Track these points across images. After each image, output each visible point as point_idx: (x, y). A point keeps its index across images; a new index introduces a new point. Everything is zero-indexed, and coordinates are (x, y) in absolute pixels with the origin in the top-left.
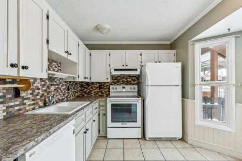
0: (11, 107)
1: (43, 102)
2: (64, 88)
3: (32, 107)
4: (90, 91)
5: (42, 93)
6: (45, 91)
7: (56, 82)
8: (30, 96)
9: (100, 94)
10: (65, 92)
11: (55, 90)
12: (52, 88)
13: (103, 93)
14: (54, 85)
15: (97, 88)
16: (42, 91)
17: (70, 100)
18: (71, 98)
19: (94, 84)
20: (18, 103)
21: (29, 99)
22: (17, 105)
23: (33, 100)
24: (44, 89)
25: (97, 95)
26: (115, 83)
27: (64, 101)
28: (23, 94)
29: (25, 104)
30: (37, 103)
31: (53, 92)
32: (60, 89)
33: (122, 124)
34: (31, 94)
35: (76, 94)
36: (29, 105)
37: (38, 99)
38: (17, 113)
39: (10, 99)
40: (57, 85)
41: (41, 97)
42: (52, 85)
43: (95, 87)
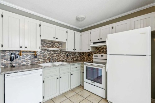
0: (33, 61)
1: (49, 61)
2: (64, 55)
3: (43, 62)
4: (84, 57)
5: (48, 57)
6: (50, 56)
7: (58, 52)
8: (42, 58)
9: (89, 59)
10: (64, 57)
11: (57, 56)
12: (55, 55)
13: (90, 59)
14: (56, 53)
15: (87, 55)
16: (48, 56)
17: (69, 61)
18: (70, 60)
19: (86, 53)
20: (36, 60)
21: (41, 59)
22: (36, 61)
23: (43, 59)
24: (50, 55)
25: (88, 60)
26: (97, 52)
27: (64, 62)
28: (38, 57)
29: (39, 61)
30: (46, 61)
31: (55, 57)
32: (61, 55)
33: (92, 82)
34: (42, 57)
35: (75, 59)
36: (41, 61)
37: (46, 59)
38: (36, 64)
39: (33, 58)
40: (59, 53)
41: (48, 58)
42: (54, 53)
43: (86, 55)
